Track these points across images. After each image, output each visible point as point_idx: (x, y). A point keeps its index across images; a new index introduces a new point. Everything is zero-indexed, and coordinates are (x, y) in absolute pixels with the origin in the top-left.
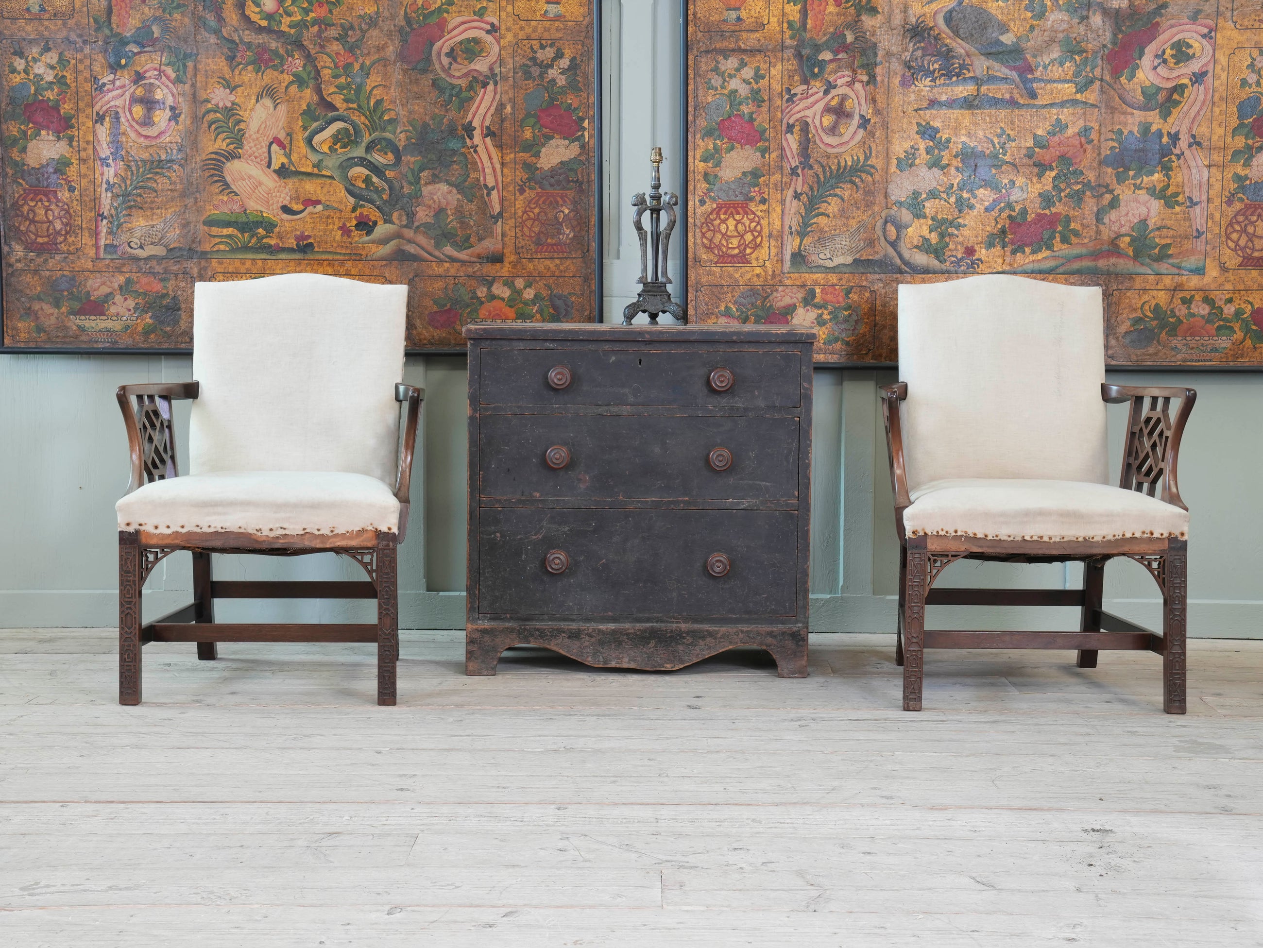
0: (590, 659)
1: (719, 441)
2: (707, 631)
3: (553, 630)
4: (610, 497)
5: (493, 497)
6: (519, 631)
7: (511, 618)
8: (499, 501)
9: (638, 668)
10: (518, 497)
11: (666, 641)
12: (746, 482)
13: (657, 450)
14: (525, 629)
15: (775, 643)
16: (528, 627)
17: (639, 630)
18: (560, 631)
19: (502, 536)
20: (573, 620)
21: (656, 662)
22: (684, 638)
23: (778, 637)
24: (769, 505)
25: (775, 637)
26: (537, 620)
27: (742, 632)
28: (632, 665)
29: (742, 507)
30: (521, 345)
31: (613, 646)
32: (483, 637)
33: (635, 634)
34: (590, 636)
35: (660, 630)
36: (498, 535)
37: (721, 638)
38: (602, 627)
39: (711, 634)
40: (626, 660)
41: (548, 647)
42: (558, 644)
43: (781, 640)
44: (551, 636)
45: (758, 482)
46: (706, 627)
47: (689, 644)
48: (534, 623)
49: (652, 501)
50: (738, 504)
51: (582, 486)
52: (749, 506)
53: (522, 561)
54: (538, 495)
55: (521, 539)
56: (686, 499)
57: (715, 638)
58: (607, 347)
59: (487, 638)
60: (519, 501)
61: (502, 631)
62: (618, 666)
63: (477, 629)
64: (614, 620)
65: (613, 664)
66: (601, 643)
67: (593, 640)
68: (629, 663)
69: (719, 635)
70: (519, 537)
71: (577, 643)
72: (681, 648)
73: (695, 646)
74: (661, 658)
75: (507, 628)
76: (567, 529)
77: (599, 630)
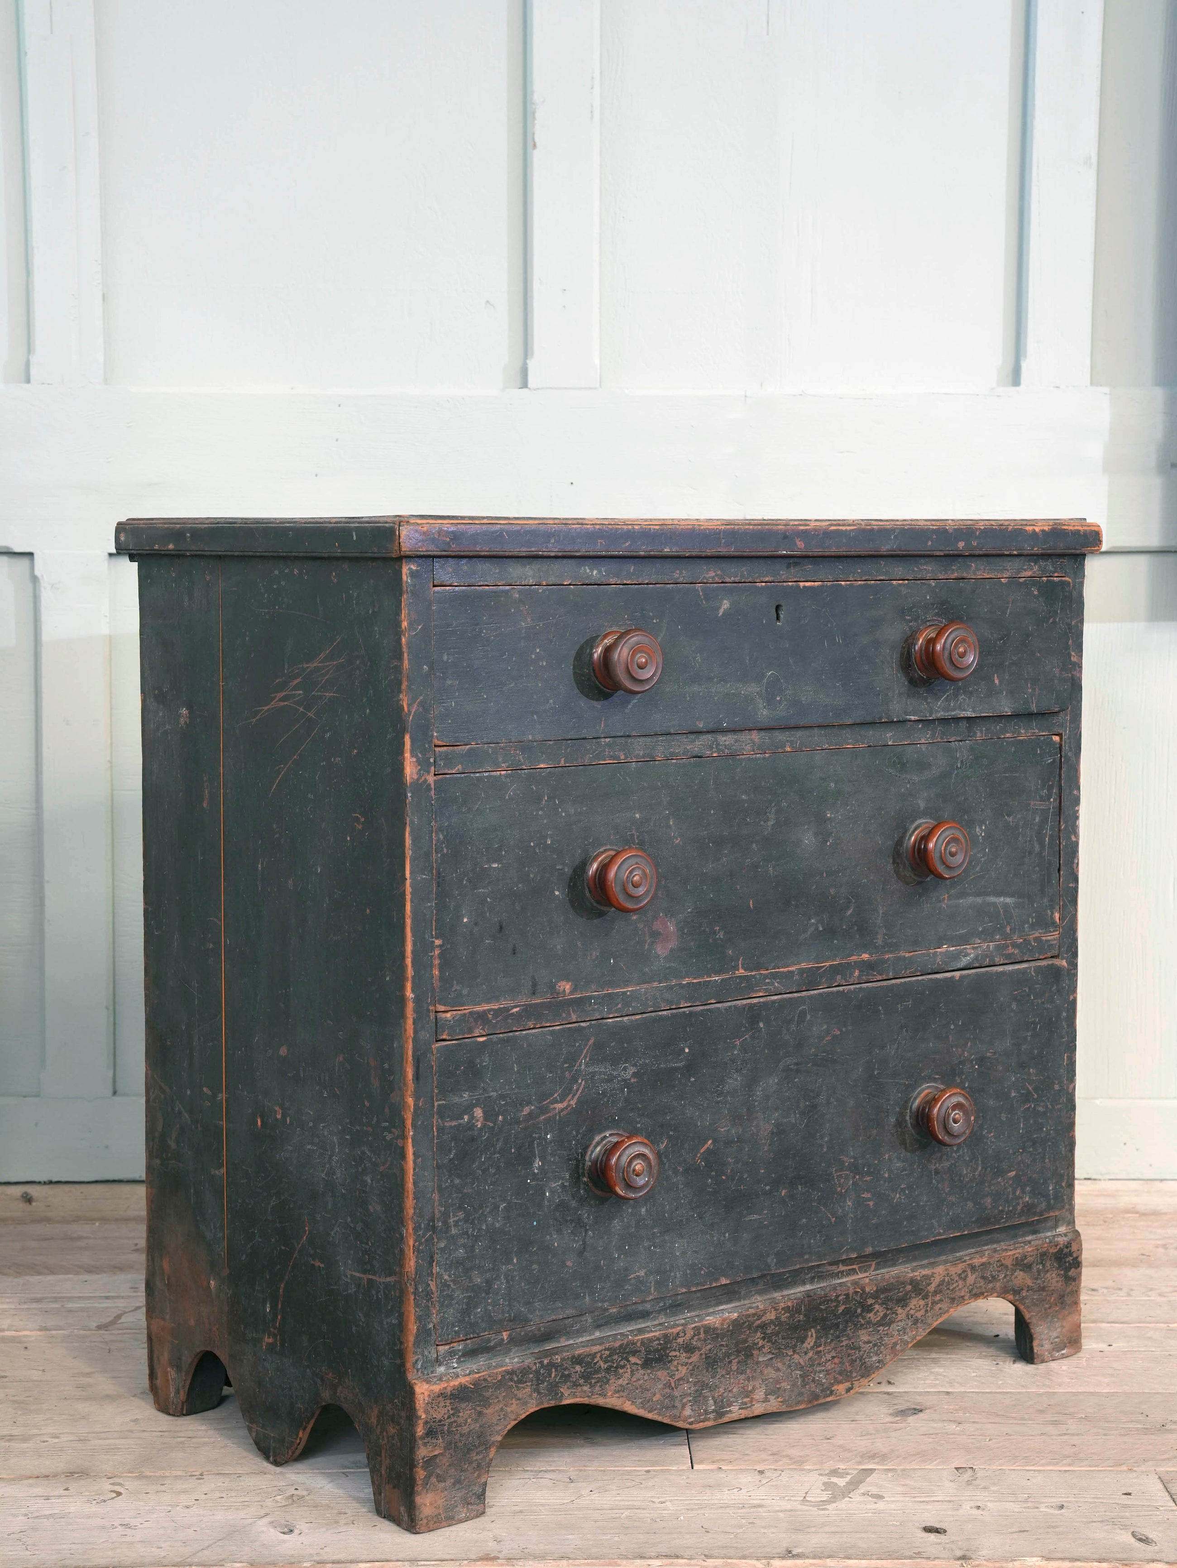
0: (688, 1412)
1: (922, 804)
2: (912, 1282)
3: (613, 1351)
4: (718, 972)
5: (468, 1009)
6: (537, 1372)
7: (511, 1340)
8: (481, 1017)
9: (784, 1408)
10: (524, 1000)
11: (837, 1326)
12: (971, 899)
13: (808, 839)
14: (552, 1365)
15: (1029, 1282)
16: (557, 1359)
17: (787, 1309)
18: (626, 1351)
19: (489, 1115)
20: (645, 1315)
21: (819, 1383)
22: (869, 1309)
23: (1035, 1269)
24: (1010, 950)
25: (1027, 1268)
26: (569, 1334)
27: (973, 1268)
28: (773, 1404)
29: (964, 961)
30: (527, 573)
31: (734, 1366)
32: (456, 1411)
33: (777, 1322)
34: (689, 1349)
35: (826, 1299)
36: (478, 1112)
37: (936, 1293)
38: (710, 1320)
39: (918, 1288)
40: (760, 1394)
41: (601, 1401)
42: (622, 1389)
43: (1039, 1271)
44: (608, 1370)
45: (992, 899)
46: (904, 1271)
47: (880, 1323)
48: (563, 1342)
49: (802, 971)
50: (956, 956)
51: (662, 950)
52: (976, 958)
53: (534, 1177)
54: (566, 987)
55: (530, 1115)
56: (865, 956)
57: (925, 1297)
58: (711, 573)
59: (466, 1412)
60: (530, 1012)
61: (500, 1385)
62: (744, 1414)
63: (442, 1395)
64: (730, 1293)
65: (736, 1412)
66: (711, 1362)
67: (695, 1358)
68: (766, 1400)
69: (932, 1288)
70: (526, 1110)
71: (662, 1374)
72: (864, 1336)
73: (889, 1324)
74: (828, 1372)
75: (512, 1373)
76: (632, 1070)
77: (708, 1329)
